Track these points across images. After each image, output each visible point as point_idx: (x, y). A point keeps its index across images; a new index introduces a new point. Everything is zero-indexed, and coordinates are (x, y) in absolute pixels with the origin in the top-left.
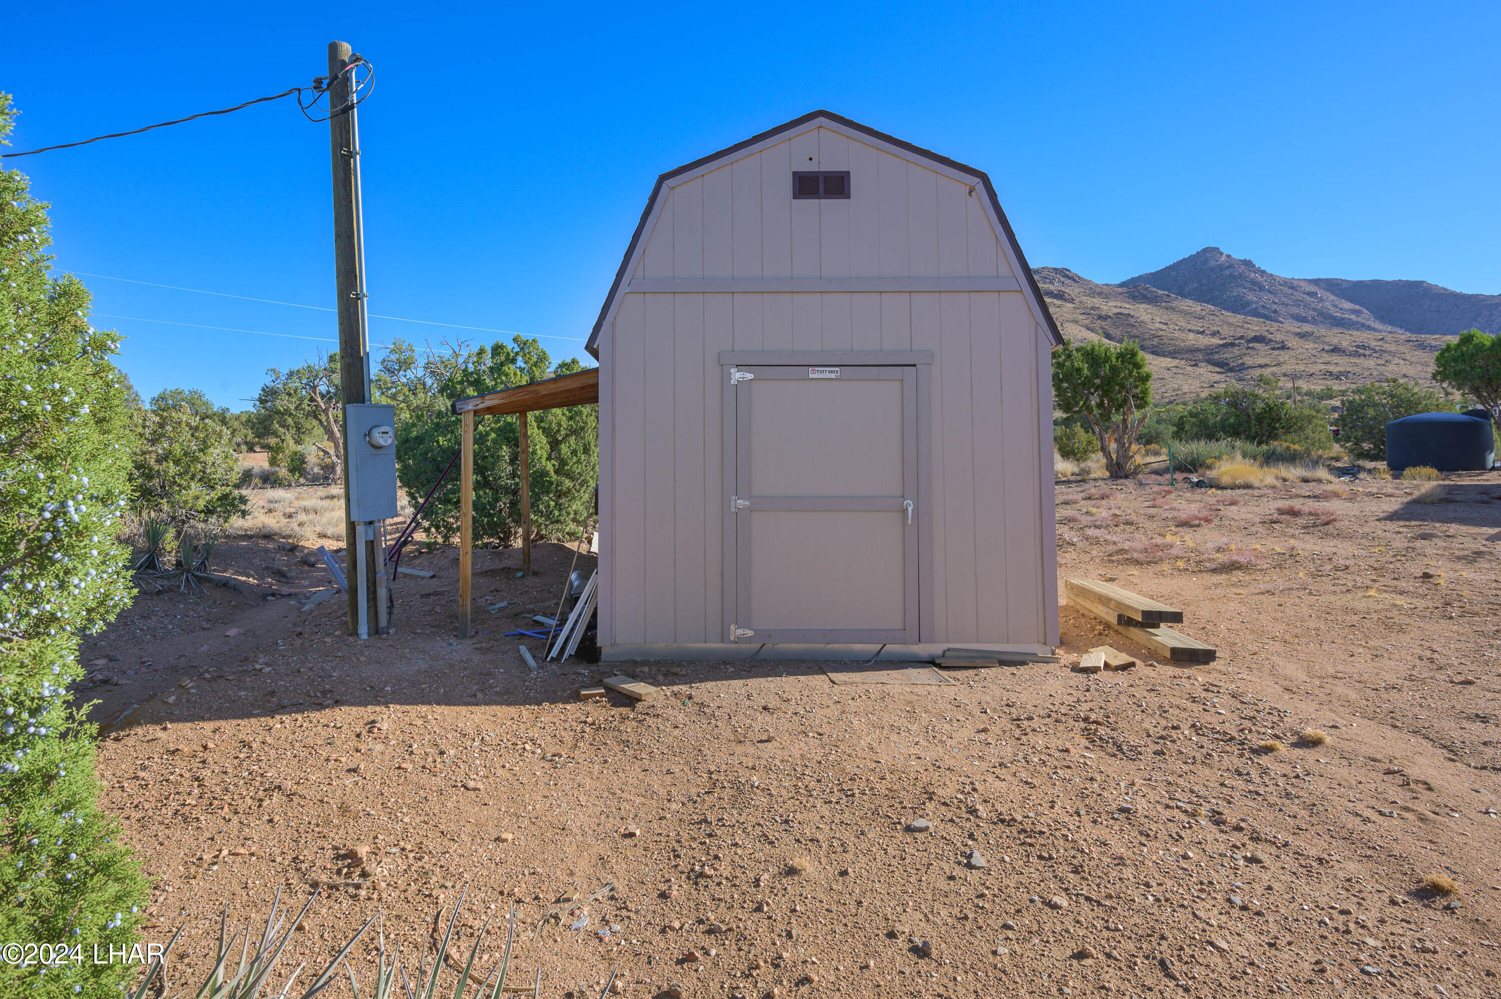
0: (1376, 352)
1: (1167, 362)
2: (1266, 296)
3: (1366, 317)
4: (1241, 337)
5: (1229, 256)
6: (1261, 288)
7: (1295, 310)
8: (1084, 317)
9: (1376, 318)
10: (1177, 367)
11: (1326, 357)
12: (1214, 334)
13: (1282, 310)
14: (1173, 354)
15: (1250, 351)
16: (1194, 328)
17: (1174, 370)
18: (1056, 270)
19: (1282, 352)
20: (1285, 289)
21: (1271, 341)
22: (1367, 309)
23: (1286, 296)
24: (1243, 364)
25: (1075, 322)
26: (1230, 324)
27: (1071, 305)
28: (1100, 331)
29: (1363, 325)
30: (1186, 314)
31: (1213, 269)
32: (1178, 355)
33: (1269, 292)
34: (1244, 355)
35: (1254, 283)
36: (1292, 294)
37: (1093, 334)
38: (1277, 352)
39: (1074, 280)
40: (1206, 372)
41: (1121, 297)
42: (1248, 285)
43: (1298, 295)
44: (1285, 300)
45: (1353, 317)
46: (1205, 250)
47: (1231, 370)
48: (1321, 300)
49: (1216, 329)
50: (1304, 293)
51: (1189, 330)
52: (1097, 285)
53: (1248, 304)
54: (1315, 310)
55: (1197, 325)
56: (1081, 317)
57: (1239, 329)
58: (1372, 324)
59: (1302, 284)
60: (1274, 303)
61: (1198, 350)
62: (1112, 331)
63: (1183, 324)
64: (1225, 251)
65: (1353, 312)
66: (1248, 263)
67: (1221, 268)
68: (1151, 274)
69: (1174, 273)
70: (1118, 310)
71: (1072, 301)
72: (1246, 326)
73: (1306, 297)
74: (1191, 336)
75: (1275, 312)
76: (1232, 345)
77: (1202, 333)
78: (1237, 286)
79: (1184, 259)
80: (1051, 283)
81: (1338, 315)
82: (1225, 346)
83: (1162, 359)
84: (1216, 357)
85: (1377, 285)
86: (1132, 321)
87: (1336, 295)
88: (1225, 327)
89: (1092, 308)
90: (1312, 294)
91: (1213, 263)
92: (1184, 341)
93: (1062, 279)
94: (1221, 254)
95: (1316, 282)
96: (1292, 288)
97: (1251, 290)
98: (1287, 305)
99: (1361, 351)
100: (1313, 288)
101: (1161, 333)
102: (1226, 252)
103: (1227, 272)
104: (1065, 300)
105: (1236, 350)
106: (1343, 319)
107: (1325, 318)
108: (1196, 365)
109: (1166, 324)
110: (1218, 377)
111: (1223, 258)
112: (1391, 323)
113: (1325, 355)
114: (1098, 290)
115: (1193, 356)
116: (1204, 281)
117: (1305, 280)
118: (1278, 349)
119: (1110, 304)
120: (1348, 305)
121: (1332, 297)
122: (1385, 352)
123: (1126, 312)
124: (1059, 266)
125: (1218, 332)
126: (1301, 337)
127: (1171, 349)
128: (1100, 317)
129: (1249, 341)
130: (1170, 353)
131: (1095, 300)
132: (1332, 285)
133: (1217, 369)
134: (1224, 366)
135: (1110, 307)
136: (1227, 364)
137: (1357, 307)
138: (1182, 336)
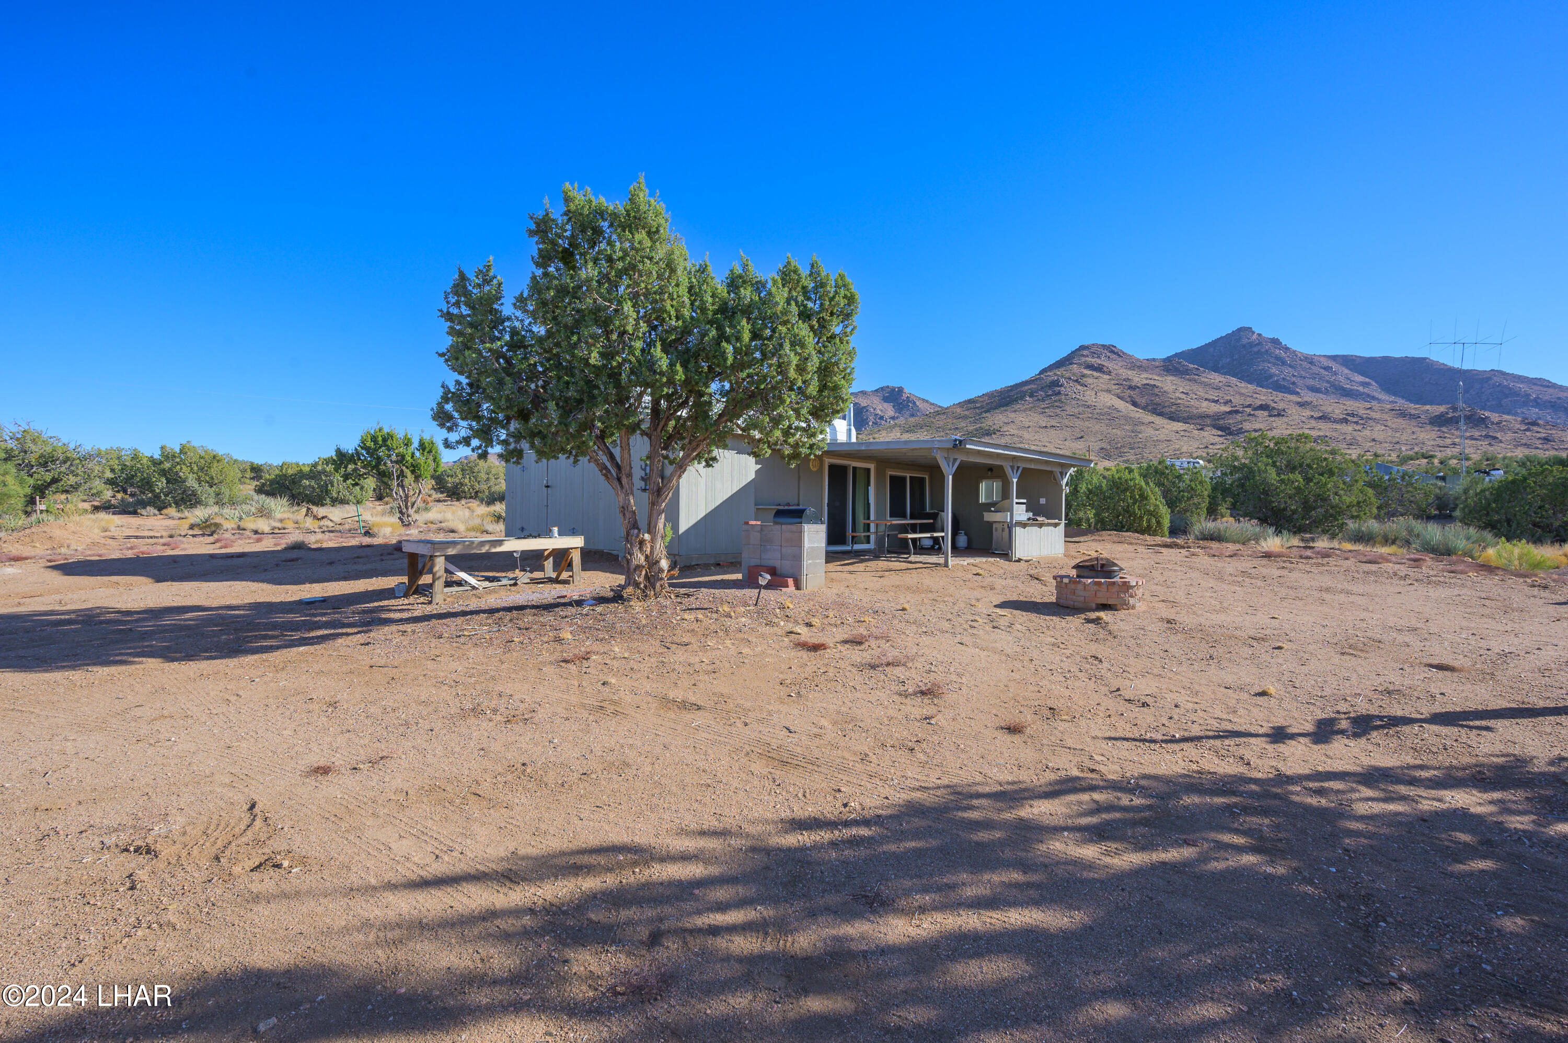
0: (1362, 419)
1: (1179, 426)
2: (1287, 370)
3: (1374, 389)
4: (1249, 406)
5: (1259, 335)
6: (1284, 363)
7: (1311, 382)
8: (1117, 387)
9: (1383, 390)
10: (1185, 431)
11: (1313, 423)
12: (1226, 403)
13: (1300, 382)
14: (1185, 420)
15: (1250, 418)
16: (1211, 397)
17: (1182, 433)
18: (1104, 346)
19: (1276, 419)
20: (1305, 364)
21: (1274, 408)
22: (1376, 382)
23: (1305, 369)
24: (1242, 428)
25: (1109, 391)
26: (1241, 394)
27: (1108, 377)
28: (1129, 399)
29: (1368, 395)
30: (1206, 385)
31: (1244, 346)
32: (1190, 421)
33: (1290, 366)
34: (1245, 421)
35: (1278, 358)
36: (1310, 368)
37: (1122, 402)
38: (1273, 419)
39: (1119, 355)
40: (1210, 435)
41: (1157, 370)
42: (1272, 360)
43: (1315, 369)
44: (1303, 373)
45: (1361, 389)
46: (1240, 330)
47: (1231, 434)
48: (1335, 374)
49: (1228, 398)
50: (1321, 368)
51: (1206, 399)
52: (1138, 360)
53: (1271, 376)
54: (1328, 382)
55: (1213, 395)
56: (1114, 387)
57: (1248, 399)
58: (1376, 394)
59: (1322, 359)
60: (1294, 376)
61: (1208, 416)
62: (1138, 400)
63: (1201, 393)
64: (1257, 330)
65: (1365, 384)
66: (1276, 342)
67: (1251, 345)
68: (1192, 350)
69: (1212, 349)
70: (1148, 382)
71: (1109, 373)
72: (1255, 396)
73: (1322, 371)
74: (1205, 404)
75: (1294, 383)
76: (1237, 412)
77: (1216, 402)
78: (1263, 361)
79: (1222, 337)
80: (1099, 357)
81: (1348, 386)
82: (1230, 413)
83: (1175, 424)
84: (1221, 422)
85: (1386, 360)
86: (1156, 390)
87: (1350, 370)
88: (1237, 397)
89: (1124, 380)
90: (1327, 368)
91: (1245, 341)
92: (1197, 408)
93: (1108, 354)
94: (1253, 333)
95: (1334, 358)
96: (1311, 363)
97: (1274, 364)
98: (1304, 378)
99: (1349, 418)
100: (1330, 363)
101: (1179, 401)
102: (1257, 332)
103: (1256, 349)
104: (1104, 372)
105: (1239, 417)
106: (1352, 390)
107: (1336, 389)
108: (1201, 429)
109: (1187, 394)
110: (1217, 439)
111: (1255, 337)
112: (1395, 394)
113: (1313, 421)
114: (1138, 364)
115: (1200, 420)
116: (1236, 356)
117: (1325, 356)
118: (1275, 416)
119: (1142, 376)
120: (1360, 378)
121: (1346, 371)
122: (1370, 419)
123: (1152, 382)
124: (1107, 343)
125: (1231, 401)
126: (1301, 406)
127: (1185, 415)
128: (1130, 387)
129: (1255, 409)
130: (1184, 419)
131: (1130, 372)
132: (1348, 362)
133: (1220, 433)
134: (1226, 430)
135: (1139, 378)
136: (1229, 429)
137: (1367, 380)
138: (1197, 404)
